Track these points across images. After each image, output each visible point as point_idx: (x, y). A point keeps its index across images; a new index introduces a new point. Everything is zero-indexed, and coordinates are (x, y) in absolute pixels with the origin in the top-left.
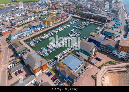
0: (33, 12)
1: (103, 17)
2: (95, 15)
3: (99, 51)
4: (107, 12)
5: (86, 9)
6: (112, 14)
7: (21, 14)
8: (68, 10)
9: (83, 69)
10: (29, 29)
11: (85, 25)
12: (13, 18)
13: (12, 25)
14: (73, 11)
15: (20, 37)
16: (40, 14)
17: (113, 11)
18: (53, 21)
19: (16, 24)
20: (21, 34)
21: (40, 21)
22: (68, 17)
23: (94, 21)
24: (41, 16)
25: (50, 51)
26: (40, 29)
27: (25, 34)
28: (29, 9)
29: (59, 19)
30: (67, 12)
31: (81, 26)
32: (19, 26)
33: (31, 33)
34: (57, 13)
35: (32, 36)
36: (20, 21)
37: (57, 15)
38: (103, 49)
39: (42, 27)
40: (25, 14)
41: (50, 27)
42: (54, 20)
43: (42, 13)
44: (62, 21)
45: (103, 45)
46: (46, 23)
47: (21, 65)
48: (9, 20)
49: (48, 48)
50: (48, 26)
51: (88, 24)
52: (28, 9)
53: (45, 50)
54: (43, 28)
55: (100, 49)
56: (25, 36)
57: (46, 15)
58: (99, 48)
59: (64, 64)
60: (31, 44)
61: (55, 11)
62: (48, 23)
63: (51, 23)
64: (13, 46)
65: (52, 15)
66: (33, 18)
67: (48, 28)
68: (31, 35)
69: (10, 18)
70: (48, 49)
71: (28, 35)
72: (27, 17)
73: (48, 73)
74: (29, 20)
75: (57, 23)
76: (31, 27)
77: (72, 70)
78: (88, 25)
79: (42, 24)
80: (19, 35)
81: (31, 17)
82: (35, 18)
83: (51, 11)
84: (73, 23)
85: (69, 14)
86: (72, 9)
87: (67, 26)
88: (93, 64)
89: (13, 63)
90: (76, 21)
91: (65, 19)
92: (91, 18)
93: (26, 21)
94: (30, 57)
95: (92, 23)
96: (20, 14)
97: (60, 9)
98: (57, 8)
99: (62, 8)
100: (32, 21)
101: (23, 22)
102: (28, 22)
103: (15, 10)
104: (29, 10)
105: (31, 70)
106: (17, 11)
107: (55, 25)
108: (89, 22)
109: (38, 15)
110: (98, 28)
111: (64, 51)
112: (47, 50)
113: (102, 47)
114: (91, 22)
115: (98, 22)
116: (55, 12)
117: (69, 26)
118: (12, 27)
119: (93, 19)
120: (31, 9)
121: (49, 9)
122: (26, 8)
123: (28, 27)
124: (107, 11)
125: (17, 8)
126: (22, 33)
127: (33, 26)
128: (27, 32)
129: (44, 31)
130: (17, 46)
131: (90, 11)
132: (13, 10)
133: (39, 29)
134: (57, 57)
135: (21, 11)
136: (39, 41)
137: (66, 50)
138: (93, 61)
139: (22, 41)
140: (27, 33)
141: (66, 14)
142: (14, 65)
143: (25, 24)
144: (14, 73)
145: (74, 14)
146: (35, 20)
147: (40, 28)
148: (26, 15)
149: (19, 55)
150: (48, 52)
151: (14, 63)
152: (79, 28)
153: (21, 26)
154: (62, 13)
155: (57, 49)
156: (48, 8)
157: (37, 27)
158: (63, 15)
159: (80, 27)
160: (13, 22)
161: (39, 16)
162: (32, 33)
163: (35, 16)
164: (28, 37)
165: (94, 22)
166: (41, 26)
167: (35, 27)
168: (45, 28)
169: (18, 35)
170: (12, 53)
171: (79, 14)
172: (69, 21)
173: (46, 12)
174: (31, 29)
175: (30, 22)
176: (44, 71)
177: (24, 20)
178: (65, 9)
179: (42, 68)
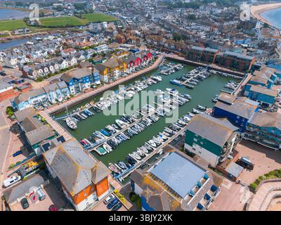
0: (75, 48)
1: (242, 59)
2: (221, 54)
3: (244, 142)
4: (246, 48)
5: (197, 41)
6: (260, 51)
7: (46, 52)
8: (156, 43)
9: (209, 193)
10: (63, 84)
11: (199, 78)
12: (27, 60)
13: (25, 75)
14: (166, 45)
15: (41, 104)
16: (90, 52)
17: (262, 46)
18: (121, 67)
19: (33, 73)
20: (44, 96)
21: (91, 68)
22: (156, 58)
23: (220, 68)
24: (94, 55)
25: (116, 141)
26: (92, 87)
27: (55, 96)
28: (66, 40)
29: (136, 63)
30: (153, 48)
31: (188, 80)
32: (40, 80)
33: (68, 95)
34: (130, 51)
35: (70, 102)
36: (43, 68)
37: (131, 54)
38: (254, 138)
39: (94, 81)
40: (56, 52)
41: (114, 81)
42: (125, 65)
43: (96, 49)
44: (142, 68)
45: (254, 126)
46: (105, 72)
47: (39, 178)
48: (18, 64)
49: (109, 133)
50: (109, 79)
51: (205, 75)
52: (64, 41)
53: (102, 138)
54: (98, 82)
55: (246, 136)
56: (54, 102)
57: (104, 55)
58: (243, 134)
59: (156, 178)
60: (67, 121)
61: (126, 45)
62: (110, 70)
63: (117, 72)
64: (22, 128)
65: (120, 55)
66: (74, 61)
67: (109, 83)
68: (68, 99)
69: (20, 59)
70: (110, 135)
71: (60, 100)
72: (59, 58)
73: (112, 202)
74: (65, 64)
75: (130, 72)
76: (70, 81)
77: (179, 196)
78: (204, 77)
79: (96, 73)
80: (40, 99)
81: (69, 58)
82: (78, 61)
83: (116, 46)
84: (168, 72)
85: (157, 52)
86: (164, 40)
87: (155, 80)
88: (233, 179)
89: (19, 173)
90: (175, 69)
91: (150, 62)
92: (210, 62)
93: (57, 66)
94: (62, 156)
95: (215, 72)
96: (43, 52)
97: (138, 40)
98: (131, 40)
99: (142, 40)
100: (72, 67)
101: (52, 68)
102: (62, 70)
103: (32, 43)
104: (65, 44)
105: (65, 192)
106: (39, 45)
107: (125, 77)
108: (208, 71)
109: (86, 54)
110: (232, 84)
111: (151, 141)
112: (107, 137)
113: (252, 133)
114: (211, 71)
115: (229, 70)
116: (124, 47)
117: (159, 78)
118: (23, 81)
119: (216, 62)
120: (71, 42)
121: (110, 42)
122: (59, 39)
123: (62, 80)
124: (246, 46)
125: (39, 40)
126: (46, 93)
127: (74, 79)
128: (58, 91)
129: (100, 89)
130: (32, 128)
131: (206, 45)
132: (28, 43)
133: (87, 85)
134: (134, 155)
135: (47, 46)
136: (86, 114)
137: (156, 137)
138: (232, 168)
139: (45, 115)
140: (58, 95)
141: (152, 51)
142: (20, 177)
143: (56, 73)
144: (19, 200)
145: (169, 52)
146: (79, 66)
147: (89, 84)
148: (58, 54)
149: (36, 150)
150: (110, 143)
151: (22, 172)
152: (184, 83)
153: (45, 78)
154: (141, 49)
155: (134, 135)
156: (110, 39)
157: (83, 80)
158: (145, 54)
159: (187, 83)
160: (26, 68)
161: (89, 57)
162: (72, 96)
163: (78, 56)
164: (61, 106)
165: (220, 71)
166: (92, 78)
167: (78, 80)
168: (102, 83)
169: (35, 99)
170: (19, 145)
171: (182, 51)
172: (158, 67)
173: (104, 48)
174: (68, 85)
175: (67, 69)
176: (100, 198)
177: (53, 65)
178: (149, 41)
179: (96, 190)
